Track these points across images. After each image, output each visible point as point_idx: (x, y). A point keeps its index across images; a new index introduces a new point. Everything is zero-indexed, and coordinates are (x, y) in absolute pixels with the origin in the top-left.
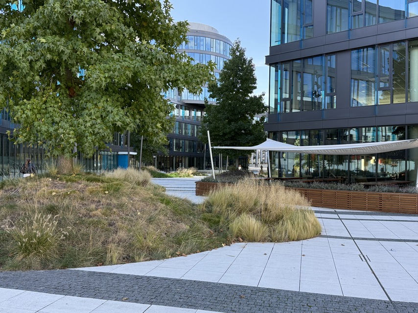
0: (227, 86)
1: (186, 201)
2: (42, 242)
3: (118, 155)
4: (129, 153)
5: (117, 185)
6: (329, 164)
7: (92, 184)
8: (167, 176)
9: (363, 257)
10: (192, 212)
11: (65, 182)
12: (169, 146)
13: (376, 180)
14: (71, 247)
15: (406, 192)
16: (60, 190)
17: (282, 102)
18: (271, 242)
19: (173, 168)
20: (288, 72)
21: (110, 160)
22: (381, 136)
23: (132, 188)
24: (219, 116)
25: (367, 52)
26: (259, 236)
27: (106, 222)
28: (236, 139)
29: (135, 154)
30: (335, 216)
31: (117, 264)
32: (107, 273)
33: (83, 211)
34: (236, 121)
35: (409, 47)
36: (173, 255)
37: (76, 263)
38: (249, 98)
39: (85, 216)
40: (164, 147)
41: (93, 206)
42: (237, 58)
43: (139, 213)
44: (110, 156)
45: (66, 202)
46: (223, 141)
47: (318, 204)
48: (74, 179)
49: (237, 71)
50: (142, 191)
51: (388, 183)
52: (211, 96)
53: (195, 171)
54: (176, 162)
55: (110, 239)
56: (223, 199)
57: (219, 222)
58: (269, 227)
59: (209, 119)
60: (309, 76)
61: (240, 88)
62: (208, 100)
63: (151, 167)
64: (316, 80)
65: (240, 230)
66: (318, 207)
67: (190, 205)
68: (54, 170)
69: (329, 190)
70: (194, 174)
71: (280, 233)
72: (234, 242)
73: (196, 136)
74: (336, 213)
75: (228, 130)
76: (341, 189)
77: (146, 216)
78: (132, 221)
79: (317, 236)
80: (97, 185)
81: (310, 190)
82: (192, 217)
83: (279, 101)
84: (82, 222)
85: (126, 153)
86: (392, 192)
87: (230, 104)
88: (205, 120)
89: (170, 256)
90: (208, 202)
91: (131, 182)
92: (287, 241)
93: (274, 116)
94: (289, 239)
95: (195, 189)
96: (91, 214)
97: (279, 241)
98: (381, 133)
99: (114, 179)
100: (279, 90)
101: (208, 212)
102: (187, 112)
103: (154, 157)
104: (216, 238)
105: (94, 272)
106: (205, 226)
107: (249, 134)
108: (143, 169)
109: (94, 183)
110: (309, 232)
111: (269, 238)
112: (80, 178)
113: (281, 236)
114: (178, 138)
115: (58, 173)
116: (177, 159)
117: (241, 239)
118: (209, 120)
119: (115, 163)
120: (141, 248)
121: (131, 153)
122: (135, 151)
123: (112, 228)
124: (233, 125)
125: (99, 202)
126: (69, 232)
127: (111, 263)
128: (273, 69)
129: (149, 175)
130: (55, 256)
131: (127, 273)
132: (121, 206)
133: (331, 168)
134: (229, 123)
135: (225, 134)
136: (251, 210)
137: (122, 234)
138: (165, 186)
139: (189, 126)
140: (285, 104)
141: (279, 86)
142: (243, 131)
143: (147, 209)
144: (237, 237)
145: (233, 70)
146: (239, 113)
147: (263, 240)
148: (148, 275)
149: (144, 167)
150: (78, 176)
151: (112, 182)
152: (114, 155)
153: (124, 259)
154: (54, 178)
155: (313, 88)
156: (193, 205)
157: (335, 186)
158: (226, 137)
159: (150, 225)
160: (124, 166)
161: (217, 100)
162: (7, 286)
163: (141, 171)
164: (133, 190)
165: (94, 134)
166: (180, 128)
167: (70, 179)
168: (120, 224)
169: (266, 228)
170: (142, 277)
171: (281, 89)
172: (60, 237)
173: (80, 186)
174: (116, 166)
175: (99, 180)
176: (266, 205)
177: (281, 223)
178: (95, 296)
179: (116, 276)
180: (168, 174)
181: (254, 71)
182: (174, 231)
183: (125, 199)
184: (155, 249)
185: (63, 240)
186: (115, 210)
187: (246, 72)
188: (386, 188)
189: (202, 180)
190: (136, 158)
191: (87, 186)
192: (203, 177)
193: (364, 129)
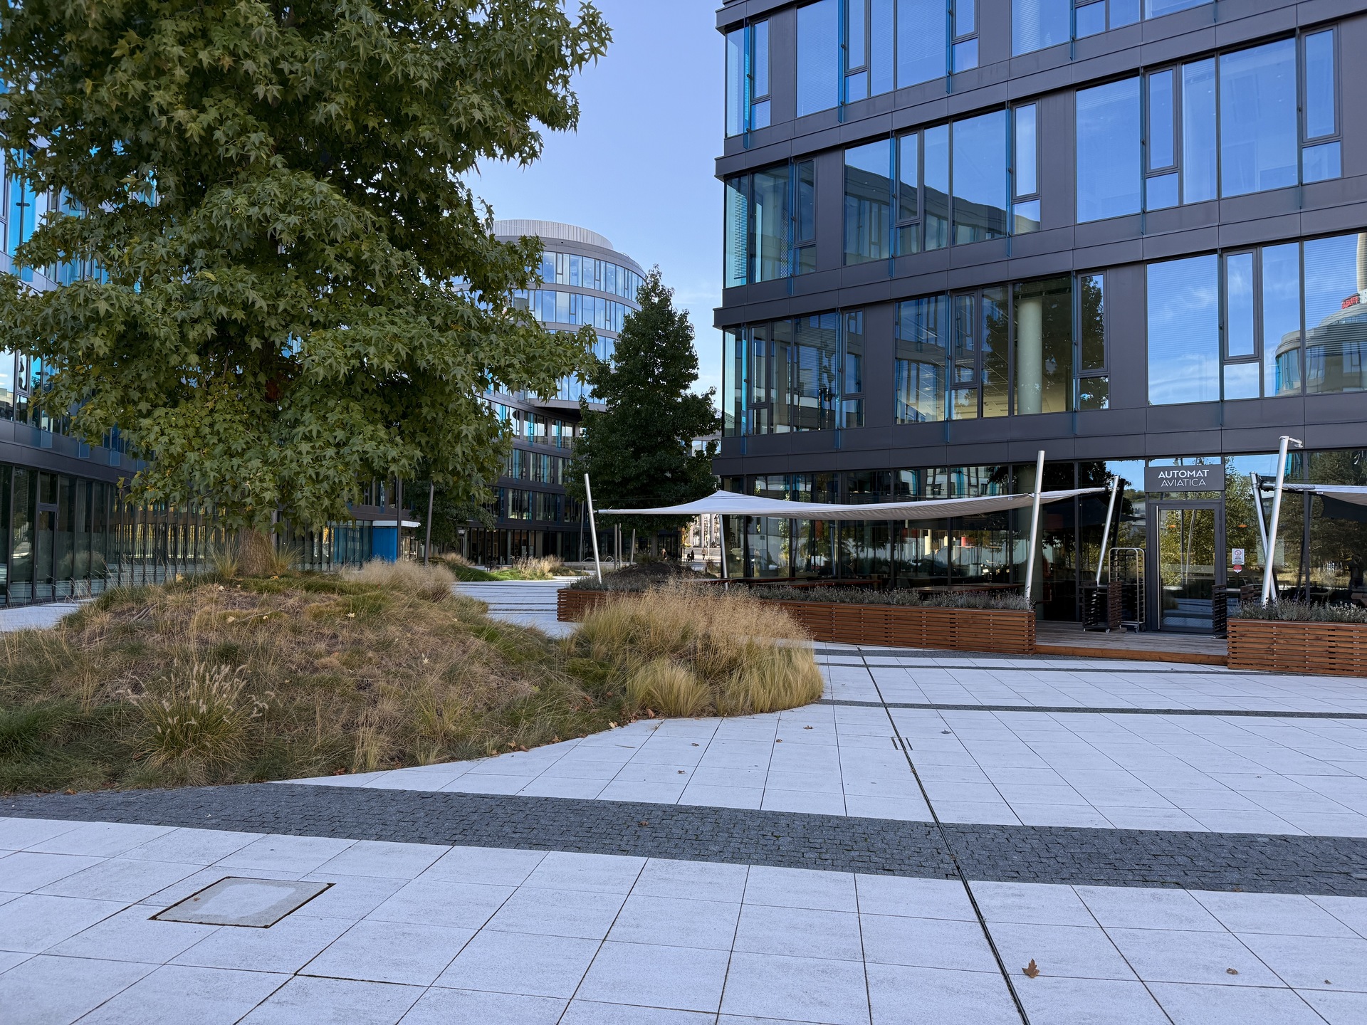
0: (630, 372)
1: (533, 633)
2: (209, 724)
3: (371, 528)
4: (399, 523)
5: (376, 598)
7: (316, 597)
8: (492, 579)
9: (900, 743)
10: (546, 656)
11: (254, 593)
12: (498, 508)
13: (949, 581)
14: (273, 736)
15: (1004, 608)
16: (245, 612)
17: (751, 411)
18: (715, 715)
19: (506, 559)
20: (763, 344)
21: (354, 539)
22: (966, 486)
23: (410, 606)
24: (614, 438)
25: (936, 306)
26: (690, 705)
27: (350, 681)
28: (652, 493)
29: (415, 524)
30: (858, 660)
31: (377, 770)
32: (357, 789)
33: (298, 657)
34: (652, 450)
35: (1015, 297)
36: (501, 749)
37: (287, 770)
38: (680, 400)
39: (304, 668)
40: (482, 509)
41: (321, 646)
42: (652, 309)
43: (426, 661)
44: (354, 530)
45: (261, 637)
46: (623, 496)
47: (824, 634)
48: (276, 586)
49: (654, 339)
50: (434, 613)
51: (970, 588)
52: (594, 394)
53: (558, 564)
54: (513, 544)
55: (361, 719)
56: (615, 626)
57: (604, 676)
58: (711, 685)
59: (590, 446)
60: (813, 352)
61: (661, 376)
62: (589, 400)
63: (452, 556)
64: (825, 362)
65: (649, 693)
66: (825, 641)
67: (541, 641)
68: (229, 567)
69: (844, 602)
70: (555, 571)
71: (735, 695)
72: (635, 718)
73: (560, 483)
74: (860, 653)
75: (632, 472)
76: (872, 603)
77: (441, 667)
78: (409, 677)
79: (813, 703)
80: (329, 599)
81: (807, 605)
82: (544, 668)
83: (744, 408)
84: (297, 682)
85: (394, 523)
86: (975, 607)
87: (638, 412)
88: (580, 446)
89: (495, 752)
90: (581, 634)
91: (406, 593)
92: (750, 714)
93: (732, 440)
94: (754, 709)
95: (556, 607)
96: (317, 663)
97: (731, 713)
98: (966, 478)
99: (367, 585)
100: (744, 384)
101: (581, 657)
102: (540, 429)
103: (462, 532)
104: (597, 710)
105: (328, 788)
106: (575, 686)
107: (681, 481)
108: (435, 562)
109: (323, 595)
110: (794, 692)
111: (711, 709)
112: (290, 585)
113: (737, 704)
114: (519, 488)
115: (239, 572)
116: (517, 538)
117: (651, 712)
118: (590, 450)
119: (366, 548)
120: (432, 737)
121: (405, 523)
122: (413, 519)
123: (366, 694)
124: (645, 461)
125: (335, 636)
126: (268, 703)
127: (364, 768)
128: (731, 338)
129: (448, 575)
130: (239, 755)
131: (400, 788)
132: (384, 646)
133: (862, 555)
134: (636, 455)
135: (626, 481)
136: (674, 650)
137: (388, 707)
138: (487, 600)
139: (546, 461)
140: (759, 414)
141: (744, 376)
142: (668, 475)
143: (444, 651)
144: (644, 708)
145: (644, 335)
146: (659, 433)
147: (699, 713)
148: (446, 790)
149: (437, 555)
150: (286, 580)
151: (365, 591)
152: (362, 529)
153: (392, 759)
154: (230, 584)
155: (820, 379)
156: (550, 641)
157: (859, 595)
159: (451, 687)
160: (390, 554)
161: (609, 402)
162: (136, 820)
163: (429, 566)
164: (411, 610)
165: (317, 480)
166: (524, 463)
167: (266, 587)
168: (383, 684)
169: (705, 688)
170: (433, 795)
171: (749, 381)
172: (249, 715)
173: (291, 601)
174: (367, 556)
175: (334, 589)
176: (707, 636)
177: (736, 675)
178: (333, 834)
179: (379, 794)
180: (495, 573)
181: (692, 338)
182: (504, 700)
183: (393, 630)
184: (462, 737)
185: (257, 720)
186: (370, 654)
187: (674, 342)
188: (962, 600)
189: (574, 587)
190: (418, 534)
191: (306, 601)
192: (574, 579)
193: (930, 472)
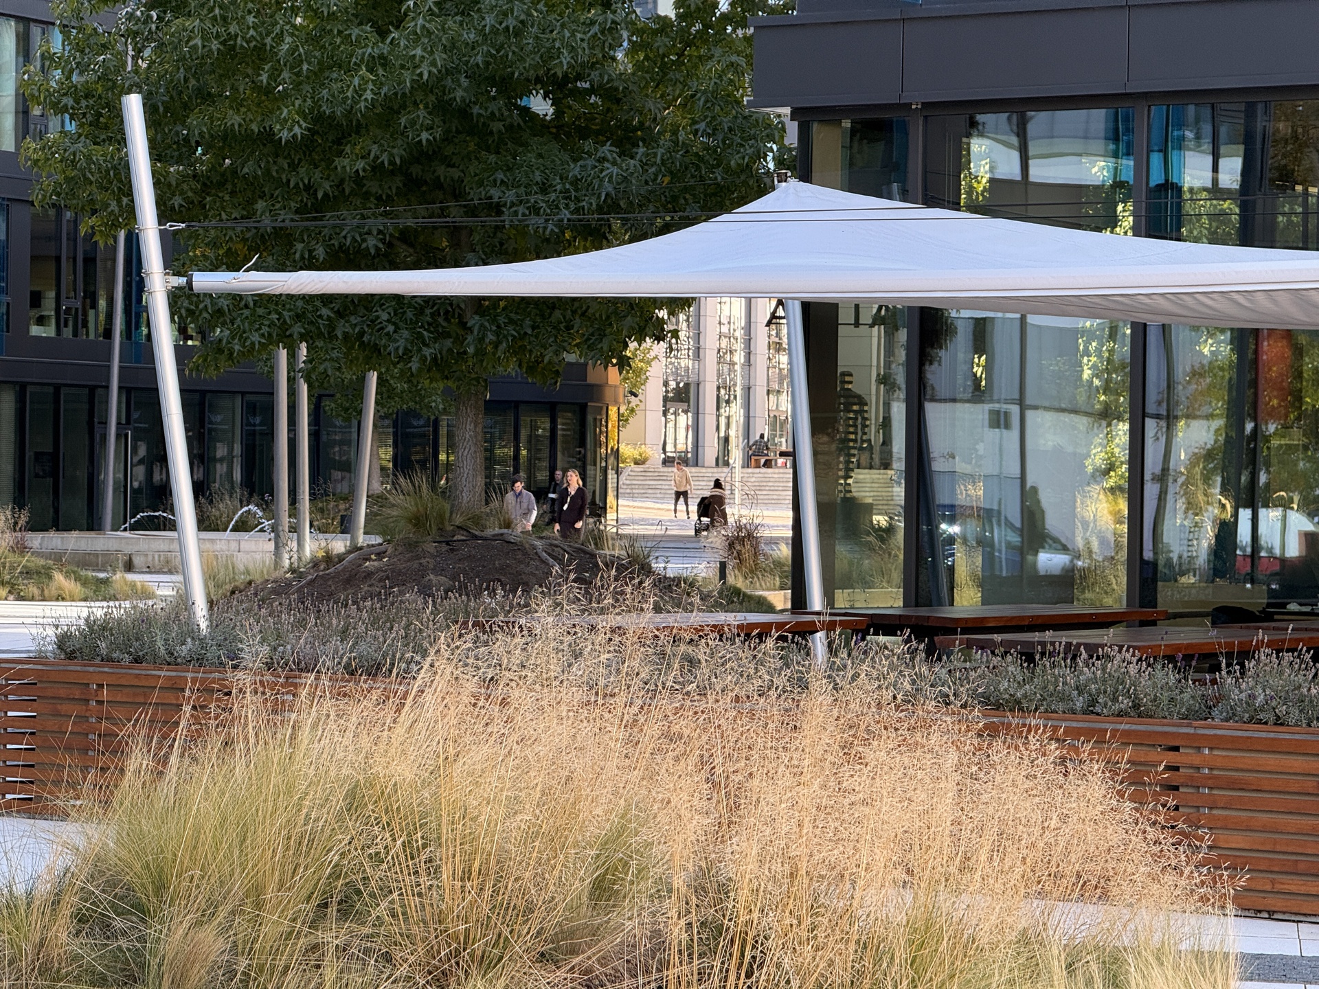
28: (457, 192)
46: (316, 207)
75: (364, 88)
81: (1216, 743)
107: (603, 134)
124: (426, 35)
135: (330, 133)
158: (351, 163)
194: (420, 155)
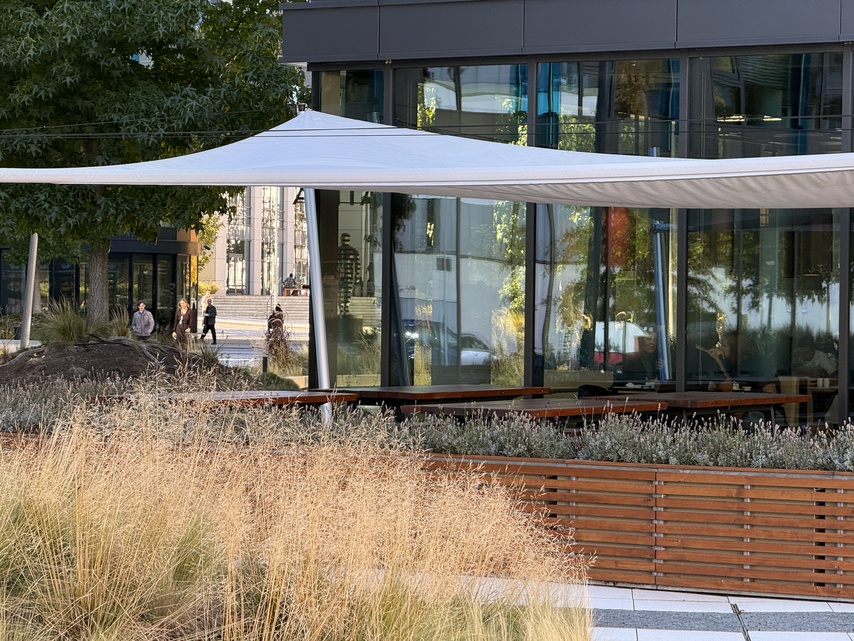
6: (738, 291)
28: (90, 117)
47: (630, 564)
66: (633, 584)
69: (696, 470)
74: (734, 623)
75: (28, 48)
76: (777, 464)
81: (580, 474)
107: (186, 79)
124: (69, 14)
157: (738, 441)
176: (255, 570)
194: (66, 92)
